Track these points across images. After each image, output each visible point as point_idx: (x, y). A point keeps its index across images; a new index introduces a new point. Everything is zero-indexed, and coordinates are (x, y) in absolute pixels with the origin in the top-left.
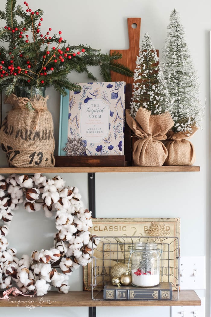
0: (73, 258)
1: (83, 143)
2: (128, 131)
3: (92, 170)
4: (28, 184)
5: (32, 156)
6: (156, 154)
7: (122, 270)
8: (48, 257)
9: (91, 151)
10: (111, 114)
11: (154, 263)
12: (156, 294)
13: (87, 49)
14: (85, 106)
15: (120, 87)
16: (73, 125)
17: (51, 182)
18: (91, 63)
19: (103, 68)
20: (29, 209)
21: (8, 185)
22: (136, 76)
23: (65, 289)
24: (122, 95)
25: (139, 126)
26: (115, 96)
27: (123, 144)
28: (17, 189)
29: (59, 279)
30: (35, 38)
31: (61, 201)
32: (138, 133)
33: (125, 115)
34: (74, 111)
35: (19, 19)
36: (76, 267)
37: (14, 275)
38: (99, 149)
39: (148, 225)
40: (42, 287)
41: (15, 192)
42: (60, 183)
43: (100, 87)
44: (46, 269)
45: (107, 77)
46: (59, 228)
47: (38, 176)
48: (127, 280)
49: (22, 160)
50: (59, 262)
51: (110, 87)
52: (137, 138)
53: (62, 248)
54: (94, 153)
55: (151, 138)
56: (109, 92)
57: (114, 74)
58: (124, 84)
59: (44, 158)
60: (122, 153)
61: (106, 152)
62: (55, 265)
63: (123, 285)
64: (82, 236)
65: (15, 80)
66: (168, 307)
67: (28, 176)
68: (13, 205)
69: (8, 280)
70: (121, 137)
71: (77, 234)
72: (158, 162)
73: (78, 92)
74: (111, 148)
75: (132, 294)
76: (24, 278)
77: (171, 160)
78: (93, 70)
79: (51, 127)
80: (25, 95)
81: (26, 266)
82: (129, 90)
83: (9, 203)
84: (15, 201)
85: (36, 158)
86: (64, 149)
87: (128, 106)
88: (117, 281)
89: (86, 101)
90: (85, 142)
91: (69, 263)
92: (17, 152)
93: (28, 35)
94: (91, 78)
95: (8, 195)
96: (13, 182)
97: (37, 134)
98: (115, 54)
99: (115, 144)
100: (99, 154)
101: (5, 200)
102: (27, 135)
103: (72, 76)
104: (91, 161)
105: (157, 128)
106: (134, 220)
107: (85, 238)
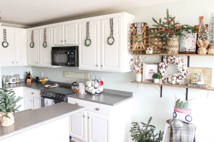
0: (182, 76)
1: (185, 48)
2: (197, 45)
3: (189, 55)
4: (172, 58)
5: (172, 51)
6: (203, 51)
7: (194, 80)
8: (175, 75)
9: (187, 50)
10: (193, 41)
11: (202, 79)
12: (201, 87)
13: (187, 25)
14: (186, 39)
15: (195, 34)
16: (183, 44)
17: (177, 58)
18: (189, 29)
19: (192, 30)
20: (172, 64)
21: (167, 58)
22: (199, 32)
23: (180, 84)
24: (196, 37)
25: (199, 44)
26: (194, 37)
27: (195, 49)
28: (169, 59)
29: (178, 81)
30: (174, 23)
31: (179, 62)
32: (199, 46)
33: (196, 41)
34: (184, 41)
35: (170, 19)
36: (183, 78)
37: (168, 79)
38: (189, 50)
39: (203, 70)
40: (174, 82)
41: (169, 60)
42: (180, 58)
43: (191, 35)
44: (175, 78)
45: (193, 32)
46: (178, 69)
47: (174, 56)
48: (195, 83)
49: (169, 52)
50: (179, 76)
51: (193, 34)
52: (199, 47)
53: (180, 74)
54: (188, 51)
55: (203, 47)
56: (193, 36)
57: (195, 31)
58: (196, 34)
59: (175, 52)
60: (195, 51)
61: (191, 51)
62: (178, 78)
63: (193, 84)
64: (184, 71)
65: (168, 34)
66: (207, 91)
67: (172, 56)
68: (169, 63)
69: (166, 80)
70: (195, 47)
71: (183, 70)
73: (185, 36)
74: (192, 50)
75: (195, 86)
76: (170, 80)
77: (209, 53)
78: (190, 31)
79: (178, 44)
80: (171, 37)
81: (171, 77)
82: (197, 35)
83: (168, 62)
84: (169, 62)
85: (173, 52)
86: (181, 50)
87: (197, 39)
88: (192, 83)
89: (187, 38)
90: (186, 48)
91: (181, 77)
92: (169, 51)
93: (172, 23)
94: (189, 33)
95: (167, 61)
96: (169, 58)
97: (174, 46)
98: (196, 26)
99: (193, 49)
100: (189, 51)
101: (167, 62)
102: (171, 47)
103: (184, 32)
104: (187, 53)
105: (204, 45)
106: (199, 68)
107: (185, 72)
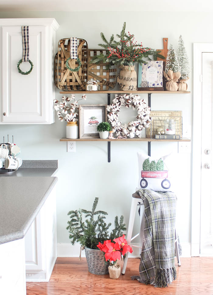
0: (143, 125)
1: (148, 83)
2: (164, 78)
3: (149, 92)
4: (127, 97)
5: (130, 87)
6: (175, 86)
7: (161, 129)
8: (134, 123)
9: (151, 85)
10: (158, 72)
11: (173, 126)
12: (174, 137)
13: (149, 49)
14: (148, 69)
15: (161, 63)
16: (143, 76)
17: (136, 97)
18: (150, 54)
19: (154, 56)
20: (127, 106)
21: (119, 98)
22: (168, 59)
23: (139, 136)
24: (162, 66)
25: (169, 76)
26: (159, 66)
27: (162, 83)
28: (123, 99)
29: (138, 133)
30: (131, 44)
31: (139, 104)
32: (168, 79)
33: (163, 73)
34: (144, 71)
35: (125, 38)
36: (144, 128)
37: (122, 131)
38: (154, 85)
39: (170, 113)
40: (132, 135)
41: (122, 100)
42: (139, 97)
43: (154, 63)
44: (134, 128)
45: (155, 59)
46: (139, 113)
47: (131, 94)
48: (163, 133)
49: (126, 89)
50: (138, 126)
51: (157, 62)
52: (167, 81)
53: (139, 121)
54: (152, 86)
55: (173, 81)
56: (157, 64)
57: (158, 58)
58: (163, 61)
59: (134, 88)
60: (162, 86)
61: (156, 86)
62: (137, 127)
63: (162, 134)
64: (146, 116)
65: (124, 59)
66: (177, 142)
67: (127, 94)
68: (121, 105)
69: (119, 133)
70: (162, 81)
71: (144, 116)
72: (175, 89)
73: (145, 64)
74: (158, 85)
75: (166, 137)
76: (126, 132)
77: (180, 89)
78: (150, 57)
79: (136, 77)
80: (127, 65)
81: (126, 127)
82: (164, 64)
83: (120, 105)
84: (122, 104)
85: (131, 88)
86: (140, 85)
87: (164, 69)
88: (160, 133)
89: (148, 68)
90: (148, 82)
91: (142, 126)
92: (124, 86)
93: (128, 44)
94: (150, 60)
95: (120, 102)
96: (122, 97)
97: (132, 79)
98: (159, 51)
99: (160, 83)
100: (153, 86)
101: (119, 103)
102: (128, 80)
103: (143, 59)
104: (151, 89)
105: (175, 77)
106: (165, 112)
107: (147, 118)
